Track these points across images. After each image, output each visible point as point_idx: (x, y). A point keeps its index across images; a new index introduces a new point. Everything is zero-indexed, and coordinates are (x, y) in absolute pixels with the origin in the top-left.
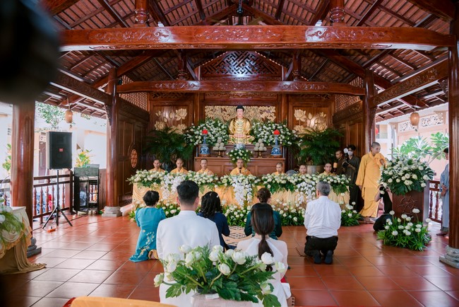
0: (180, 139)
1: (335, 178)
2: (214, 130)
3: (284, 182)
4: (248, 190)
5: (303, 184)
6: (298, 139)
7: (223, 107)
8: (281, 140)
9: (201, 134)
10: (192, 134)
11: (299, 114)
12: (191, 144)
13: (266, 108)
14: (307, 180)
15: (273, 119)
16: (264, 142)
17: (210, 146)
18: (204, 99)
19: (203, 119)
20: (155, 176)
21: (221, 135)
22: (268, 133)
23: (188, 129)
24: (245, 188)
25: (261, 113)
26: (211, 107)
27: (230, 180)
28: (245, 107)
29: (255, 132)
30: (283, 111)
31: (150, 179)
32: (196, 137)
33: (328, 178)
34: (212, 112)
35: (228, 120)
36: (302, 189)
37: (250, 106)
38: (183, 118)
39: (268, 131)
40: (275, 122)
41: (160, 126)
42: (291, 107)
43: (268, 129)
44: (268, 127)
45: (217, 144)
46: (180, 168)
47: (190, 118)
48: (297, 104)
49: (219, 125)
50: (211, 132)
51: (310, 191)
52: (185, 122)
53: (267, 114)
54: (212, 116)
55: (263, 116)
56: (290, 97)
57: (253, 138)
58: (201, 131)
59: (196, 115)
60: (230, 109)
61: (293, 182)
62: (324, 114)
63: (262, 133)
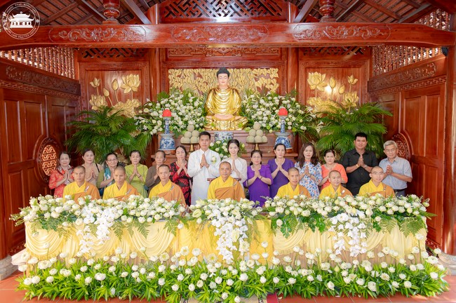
0: (127, 124)
2: (183, 109)
3: (306, 213)
4: (240, 231)
5: (343, 217)
6: (315, 121)
7: (196, 71)
8: (290, 123)
9: (161, 117)
10: (148, 116)
11: (315, 79)
12: (145, 133)
13: (264, 71)
15: (274, 88)
16: (262, 128)
17: (177, 136)
18: (167, 59)
19: (166, 88)
20: (65, 207)
21: (194, 118)
22: (268, 112)
23: (142, 108)
24: (235, 227)
25: (256, 80)
26: (178, 72)
27: (207, 212)
28: (230, 71)
29: (248, 110)
30: (290, 75)
31: (55, 215)
32: (154, 122)
34: (182, 78)
35: (204, 91)
36: (341, 227)
37: (238, 68)
38: (135, 90)
39: (268, 108)
40: (279, 93)
41: (98, 103)
42: (302, 68)
43: (267, 105)
44: (268, 101)
45: (187, 134)
47: (146, 90)
48: (312, 63)
49: (191, 100)
50: (177, 112)
51: (355, 230)
52: (138, 94)
53: (265, 81)
54: (179, 85)
55: (259, 84)
56: (300, 53)
58: (161, 112)
59: (156, 85)
60: (208, 74)
61: (324, 213)
62: (355, 78)
63: (259, 113)
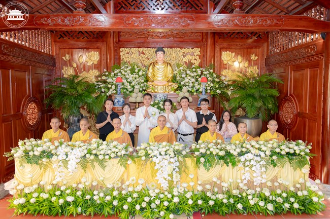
0: (90, 88)
1: (291, 146)
2: (131, 77)
3: (222, 153)
4: (173, 166)
5: (249, 156)
6: (227, 86)
7: (141, 50)
8: (209, 88)
9: (115, 82)
10: (105, 82)
11: (227, 56)
12: (103, 94)
13: (190, 50)
14: (253, 151)
15: (197, 63)
16: (188, 91)
17: (126, 96)
18: (119, 41)
19: (118, 62)
20: (45, 148)
21: (139, 84)
22: (193, 80)
23: (101, 76)
24: (170, 163)
25: (184, 56)
26: (127, 50)
27: (149, 152)
28: (165, 50)
29: (178, 78)
30: (209, 53)
31: (37, 153)
32: (110, 86)
33: (282, 147)
34: (129, 55)
35: (146, 64)
36: (247, 163)
37: (171, 48)
38: (96, 63)
39: (193, 77)
40: (200, 66)
41: (68, 72)
42: (217, 48)
43: (192, 75)
44: (193, 72)
45: (134, 95)
46: (85, 131)
47: (104, 63)
48: (225, 44)
49: (136, 71)
50: (126, 79)
51: (258, 166)
52: (97, 66)
53: (191, 57)
54: (128, 60)
55: (186, 59)
56: (216, 37)
57: (175, 86)
58: (114, 79)
59: (110, 59)
60: (149, 52)
61: (235, 153)
62: (256, 56)
63: (187, 80)
